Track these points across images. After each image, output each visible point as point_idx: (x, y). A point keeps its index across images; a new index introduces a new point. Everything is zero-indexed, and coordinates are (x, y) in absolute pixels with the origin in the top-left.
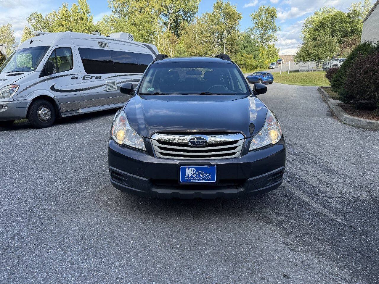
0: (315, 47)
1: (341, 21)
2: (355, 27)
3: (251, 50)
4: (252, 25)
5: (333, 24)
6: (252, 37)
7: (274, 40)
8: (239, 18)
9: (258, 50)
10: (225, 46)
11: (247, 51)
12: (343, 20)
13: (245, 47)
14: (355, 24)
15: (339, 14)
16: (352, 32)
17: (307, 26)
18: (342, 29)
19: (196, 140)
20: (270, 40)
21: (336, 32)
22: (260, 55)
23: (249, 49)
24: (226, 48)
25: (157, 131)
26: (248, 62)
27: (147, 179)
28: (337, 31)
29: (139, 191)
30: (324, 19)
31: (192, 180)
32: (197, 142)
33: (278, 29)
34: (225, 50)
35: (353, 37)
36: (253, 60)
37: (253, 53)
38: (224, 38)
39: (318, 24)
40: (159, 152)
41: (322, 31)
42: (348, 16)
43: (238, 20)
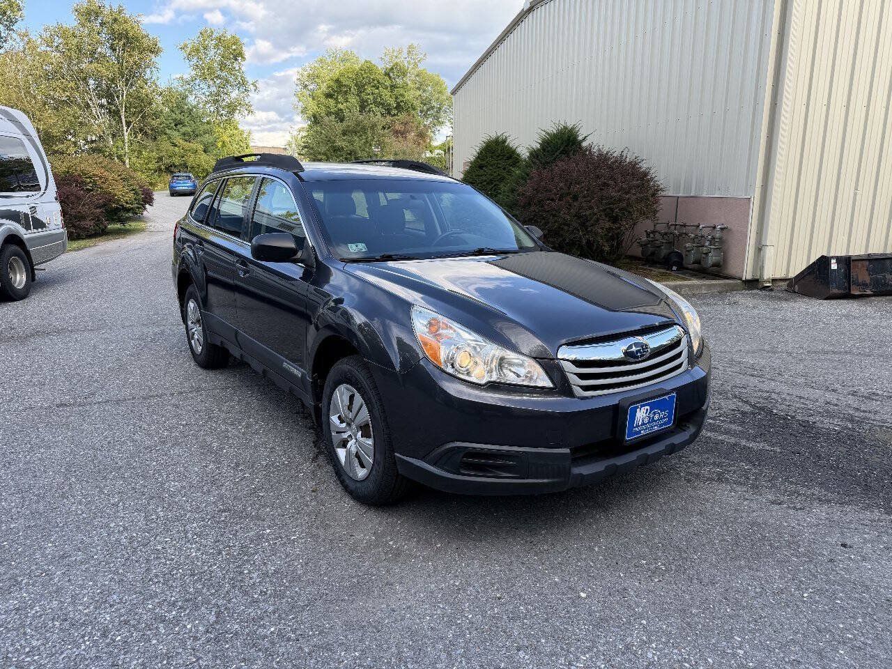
0: (344, 134)
1: (376, 82)
2: (401, 99)
3: (193, 132)
4: (188, 73)
5: (361, 87)
6: (191, 100)
7: (246, 112)
8: (154, 50)
9: (210, 132)
10: (123, 117)
11: (184, 134)
12: (378, 82)
13: (178, 123)
14: (402, 91)
15: (369, 69)
16: (399, 107)
17: (306, 86)
18: (379, 100)
19: (634, 349)
20: (238, 111)
21: (368, 105)
22: (220, 145)
23: (189, 129)
24: (128, 124)
25: (564, 341)
26: (191, 160)
27: (567, 451)
28: (372, 104)
29: (545, 481)
30: (342, 75)
31: (642, 432)
32: (637, 351)
33: (252, 87)
34: (125, 128)
35: (402, 116)
36: (204, 157)
37: (199, 139)
38: (118, 97)
39: (332, 84)
40: (579, 386)
41: (340, 98)
42: (387, 74)
43: (153, 56)
